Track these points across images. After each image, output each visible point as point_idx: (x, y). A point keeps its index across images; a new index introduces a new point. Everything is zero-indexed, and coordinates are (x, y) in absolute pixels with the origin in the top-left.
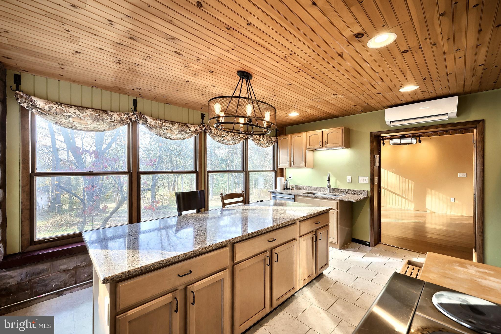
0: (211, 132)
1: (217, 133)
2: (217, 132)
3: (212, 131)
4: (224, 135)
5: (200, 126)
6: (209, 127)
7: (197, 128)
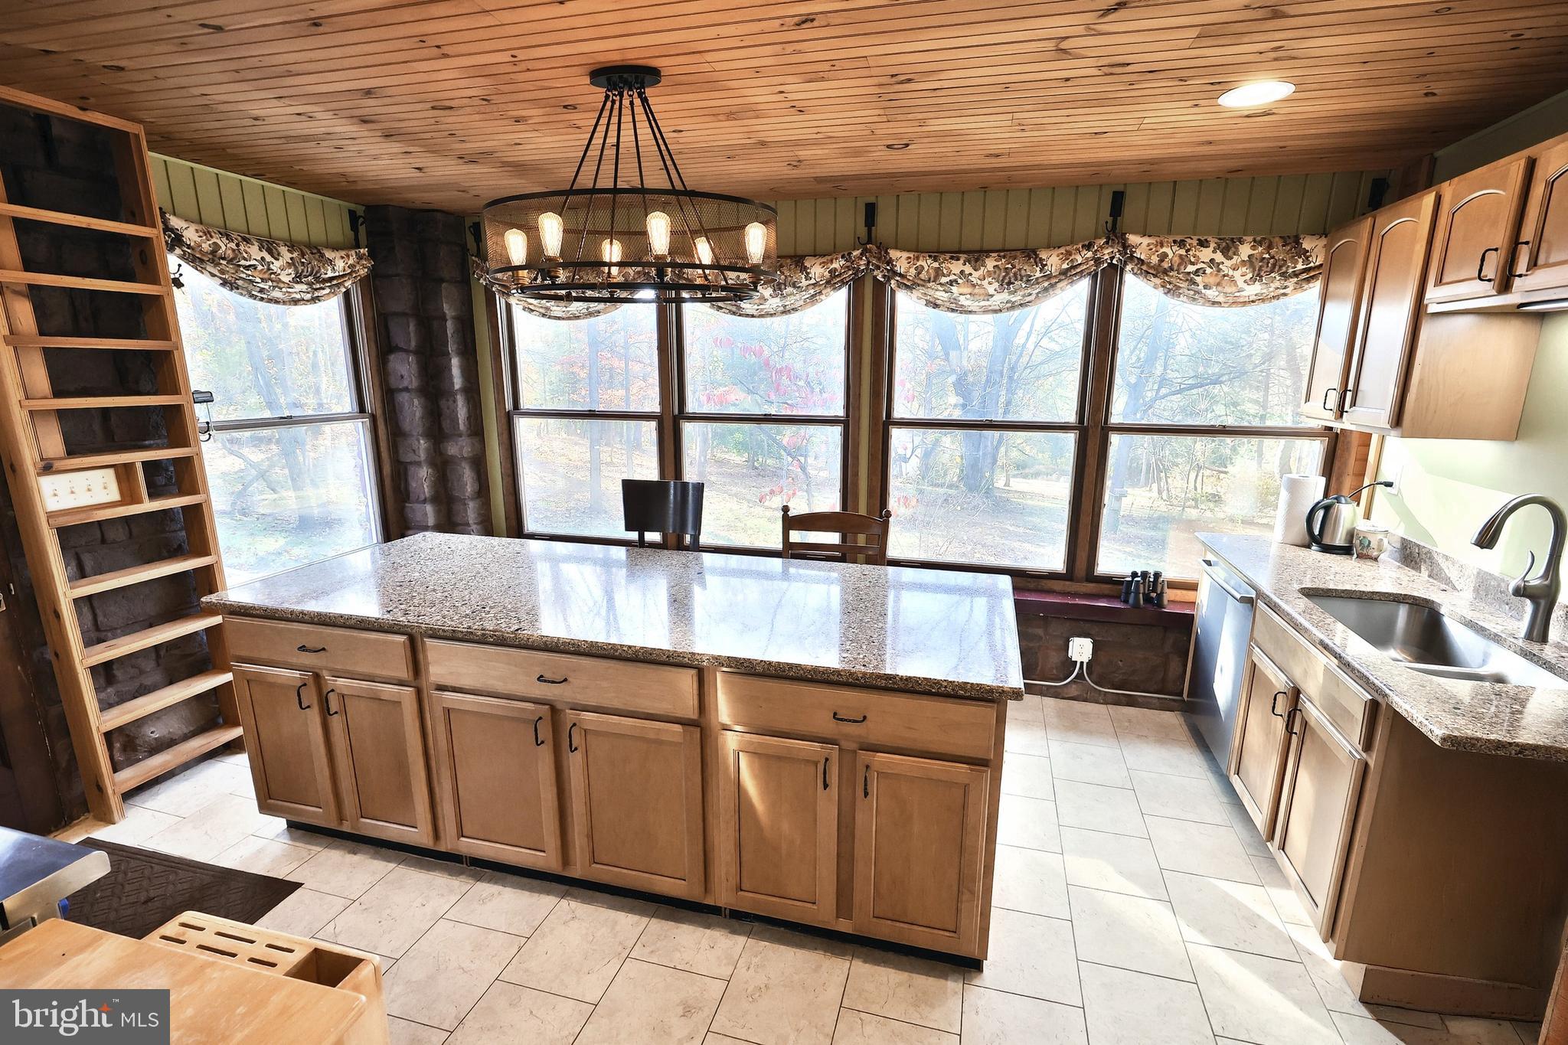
0: (892, 269)
1: (919, 270)
2: (916, 269)
3: (897, 269)
4: (952, 277)
5: (850, 254)
6: (883, 253)
7: (835, 265)
